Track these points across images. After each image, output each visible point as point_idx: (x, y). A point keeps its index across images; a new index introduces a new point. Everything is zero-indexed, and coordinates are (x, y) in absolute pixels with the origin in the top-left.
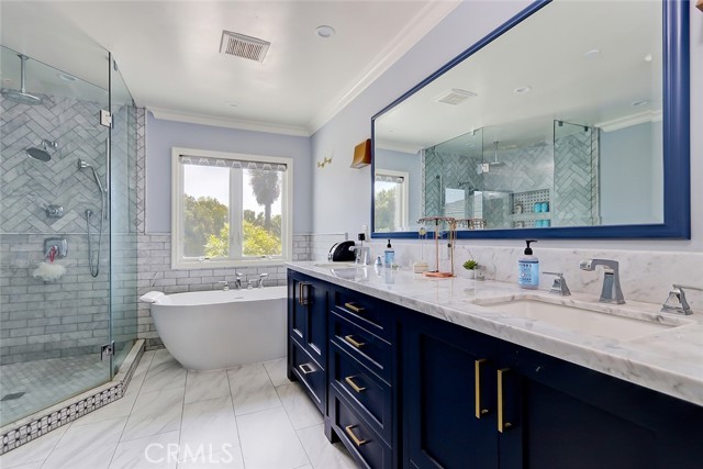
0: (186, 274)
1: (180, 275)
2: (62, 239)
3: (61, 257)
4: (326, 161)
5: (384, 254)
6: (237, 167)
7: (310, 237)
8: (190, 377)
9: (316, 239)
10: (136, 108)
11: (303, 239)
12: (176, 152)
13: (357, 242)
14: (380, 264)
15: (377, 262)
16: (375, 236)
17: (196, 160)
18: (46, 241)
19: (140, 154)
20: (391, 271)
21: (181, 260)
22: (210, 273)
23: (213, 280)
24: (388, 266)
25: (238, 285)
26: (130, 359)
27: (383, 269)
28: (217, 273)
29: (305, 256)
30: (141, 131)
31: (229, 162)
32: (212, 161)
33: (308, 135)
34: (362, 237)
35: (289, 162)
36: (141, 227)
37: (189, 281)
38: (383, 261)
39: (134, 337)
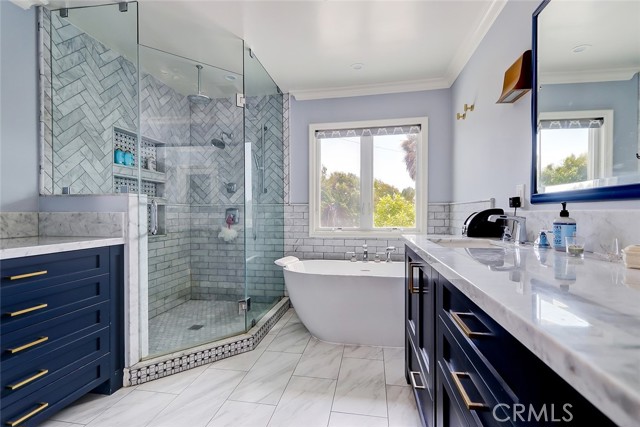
0: (320, 242)
1: (317, 242)
2: (235, 209)
3: (235, 223)
4: (466, 108)
5: (552, 228)
6: (367, 135)
7: (448, 207)
8: (311, 343)
9: (455, 208)
10: (282, 95)
11: (442, 209)
12: (313, 128)
13: (508, 210)
14: (545, 245)
15: (538, 241)
16: (538, 199)
17: (329, 133)
18: (228, 210)
19: (286, 134)
20: (566, 259)
21: (318, 227)
22: (341, 243)
23: (343, 249)
24: (561, 249)
25: (365, 257)
26: (270, 314)
27: (552, 254)
28: (348, 243)
29: (444, 229)
30: (286, 115)
31: (359, 131)
32: (344, 132)
33: (447, 85)
34: (515, 202)
35: (424, 121)
36: (286, 199)
37: (323, 249)
38: (551, 239)
39: (281, 294)
